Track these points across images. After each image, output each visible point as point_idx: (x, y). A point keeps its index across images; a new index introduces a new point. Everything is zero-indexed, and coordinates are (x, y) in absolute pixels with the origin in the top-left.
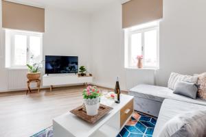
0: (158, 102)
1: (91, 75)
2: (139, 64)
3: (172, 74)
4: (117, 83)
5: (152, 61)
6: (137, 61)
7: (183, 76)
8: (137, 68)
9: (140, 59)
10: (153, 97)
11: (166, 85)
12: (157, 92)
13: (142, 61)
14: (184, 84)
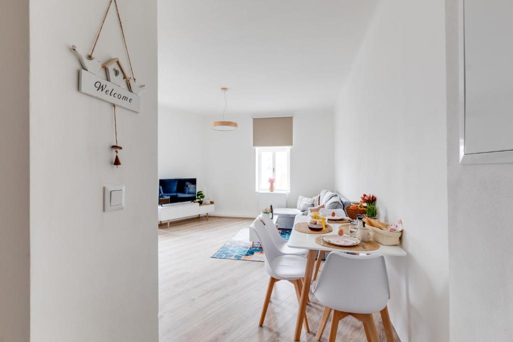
0: (292, 218)
1: (212, 203)
2: (272, 188)
3: (300, 197)
4: (271, 206)
5: (283, 186)
6: (269, 184)
7: (307, 199)
8: (269, 191)
9: (272, 182)
10: (289, 215)
11: (295, 207)
12: (290, 212)
13: (274, 184)
14: (306, 204)
